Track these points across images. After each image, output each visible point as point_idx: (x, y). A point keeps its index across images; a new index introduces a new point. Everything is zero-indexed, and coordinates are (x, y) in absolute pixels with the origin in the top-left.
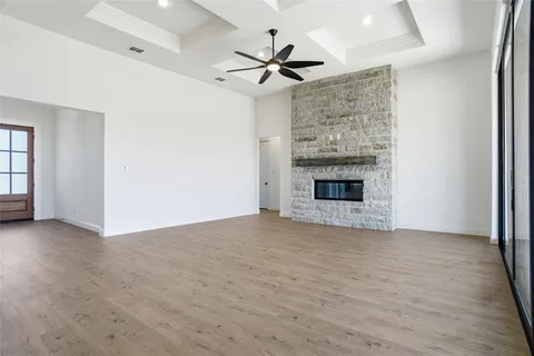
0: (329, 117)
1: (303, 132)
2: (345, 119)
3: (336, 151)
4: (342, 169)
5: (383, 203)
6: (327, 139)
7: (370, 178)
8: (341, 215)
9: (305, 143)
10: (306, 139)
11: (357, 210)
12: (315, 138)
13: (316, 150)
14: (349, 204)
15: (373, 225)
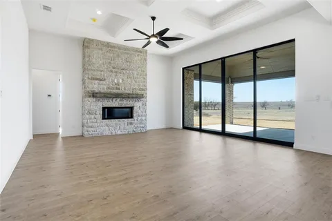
0: (114, 68)
1: (95, 73)
2: (124, 72)
3: (119, 89)
4: (122, 100)
5: (144, 118)
6: (113, 81)
7: (137, 105)
8: (122, 127)
9: (96, 82)
10: (97, 79)
11: (131, 124)
12: (104, 80)
13: (105, 87)
14: (126, 121)
15: (139, 130)
